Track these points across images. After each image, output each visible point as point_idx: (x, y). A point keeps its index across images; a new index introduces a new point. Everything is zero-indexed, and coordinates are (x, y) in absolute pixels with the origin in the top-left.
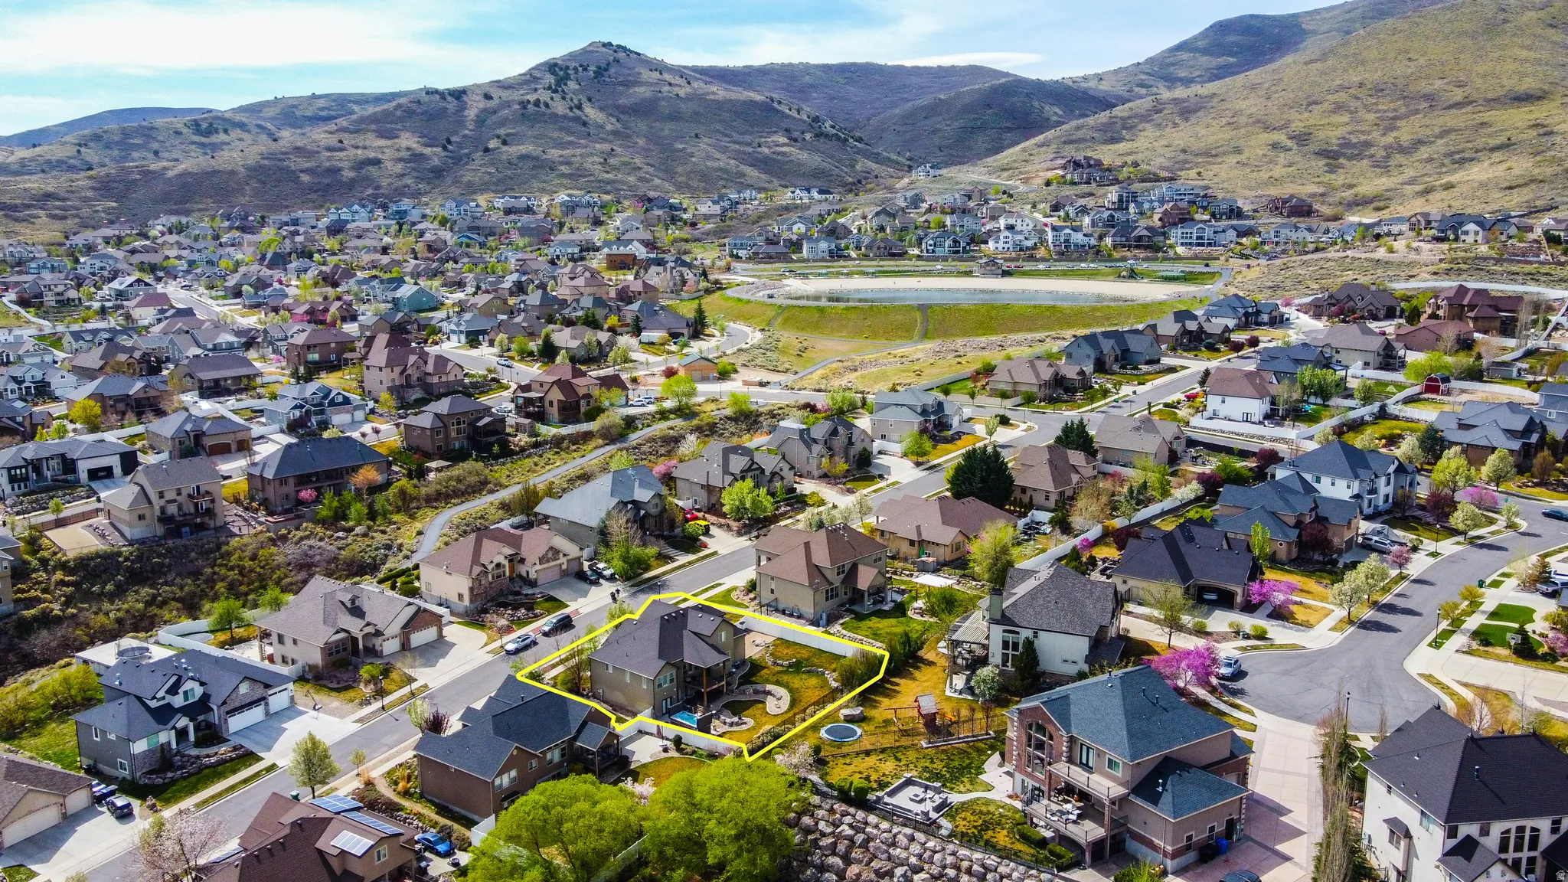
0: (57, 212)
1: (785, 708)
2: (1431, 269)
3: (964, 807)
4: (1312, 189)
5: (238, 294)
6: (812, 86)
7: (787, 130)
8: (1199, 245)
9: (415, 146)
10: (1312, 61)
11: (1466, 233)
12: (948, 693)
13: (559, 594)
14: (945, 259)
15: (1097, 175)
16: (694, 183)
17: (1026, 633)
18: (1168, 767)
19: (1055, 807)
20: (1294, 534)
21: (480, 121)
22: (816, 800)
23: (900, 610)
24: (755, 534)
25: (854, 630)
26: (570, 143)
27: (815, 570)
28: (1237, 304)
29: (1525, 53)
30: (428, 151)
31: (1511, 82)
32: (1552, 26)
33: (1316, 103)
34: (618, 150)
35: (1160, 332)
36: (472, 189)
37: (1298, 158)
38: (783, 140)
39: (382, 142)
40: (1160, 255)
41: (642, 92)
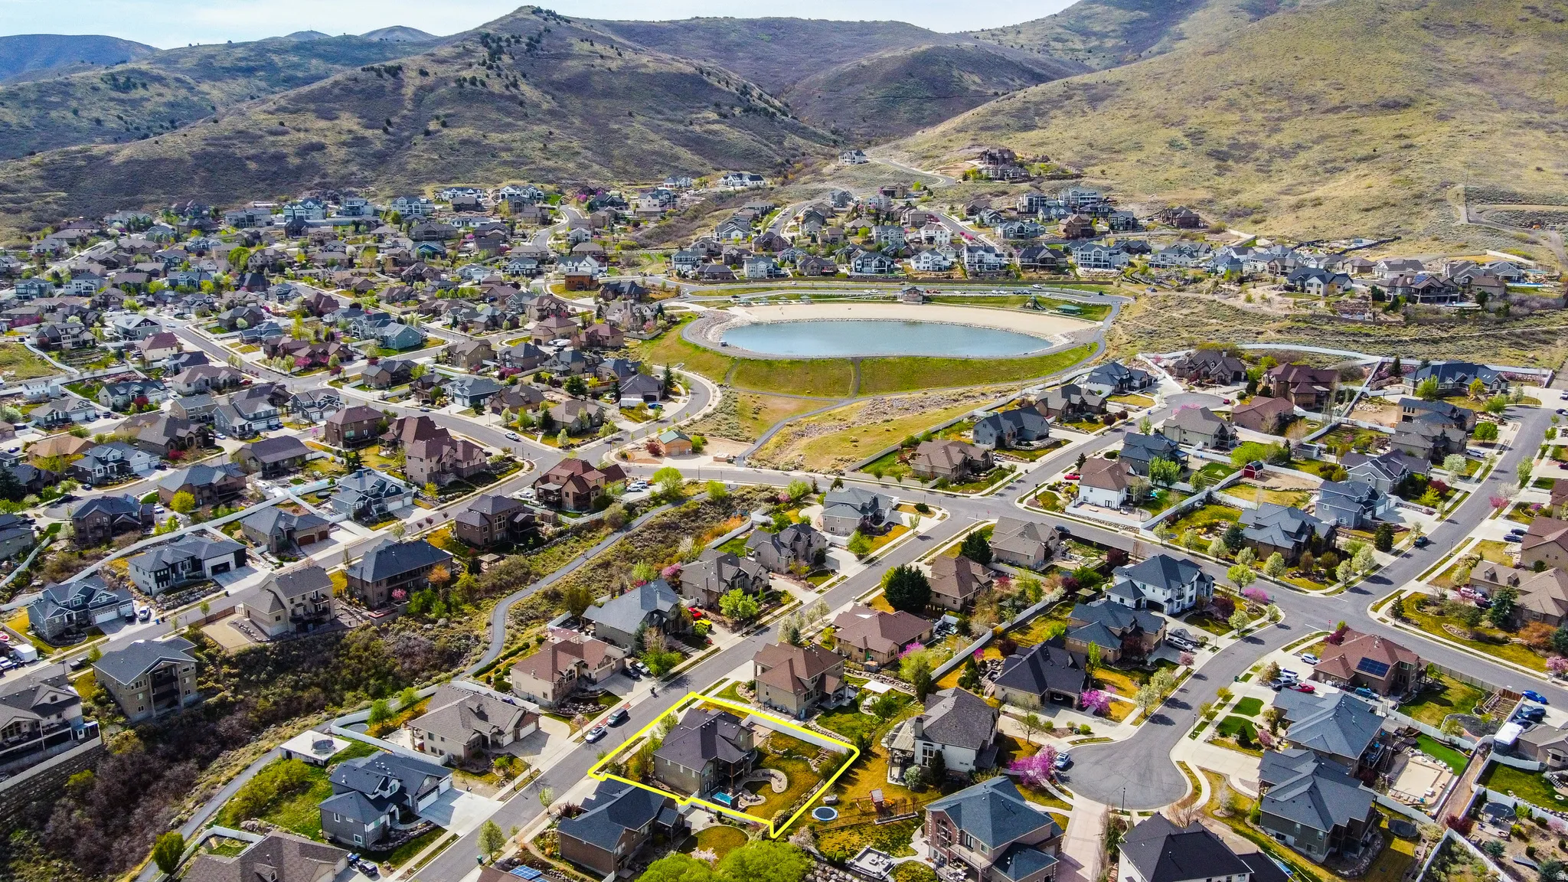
0: (10, 205)
1: (784, 787)
2: (1277, 326)
3: (901, 867)
4: (1202, 194)
5: (232, 326)
6: (738, 45)
7: (717, 105)
8: (1096, 266)
9: (355, 128)
10: (1209, 53)
11: (1311, 285)
12: (889, 781)
13: (614, 690)
14: (873, 279)
15: (1011, 172)
16: (630, 168)
17: (937, 746)
18: (1015, 849)
19: (952, 871)
20: (1118, 643)
21: (418, 99)
22: (815, 864)
23: (854, 706)
24: (745, 630)
25: (825, 725)
26: (509, 125)
27: (797, 681)
28: (1113, 371)
29: (1398, 56)
30: (369, 133)
31: (1384, 87)
32: (1425, 27)
33: (1211, 98)
34: (556, 132)
35: (1050, 405)
36: (417, 177)
37: (1191, 158)
38: (714, 116)
39: (323, 124)
40: (1062, 277)
41: (574, 66)
